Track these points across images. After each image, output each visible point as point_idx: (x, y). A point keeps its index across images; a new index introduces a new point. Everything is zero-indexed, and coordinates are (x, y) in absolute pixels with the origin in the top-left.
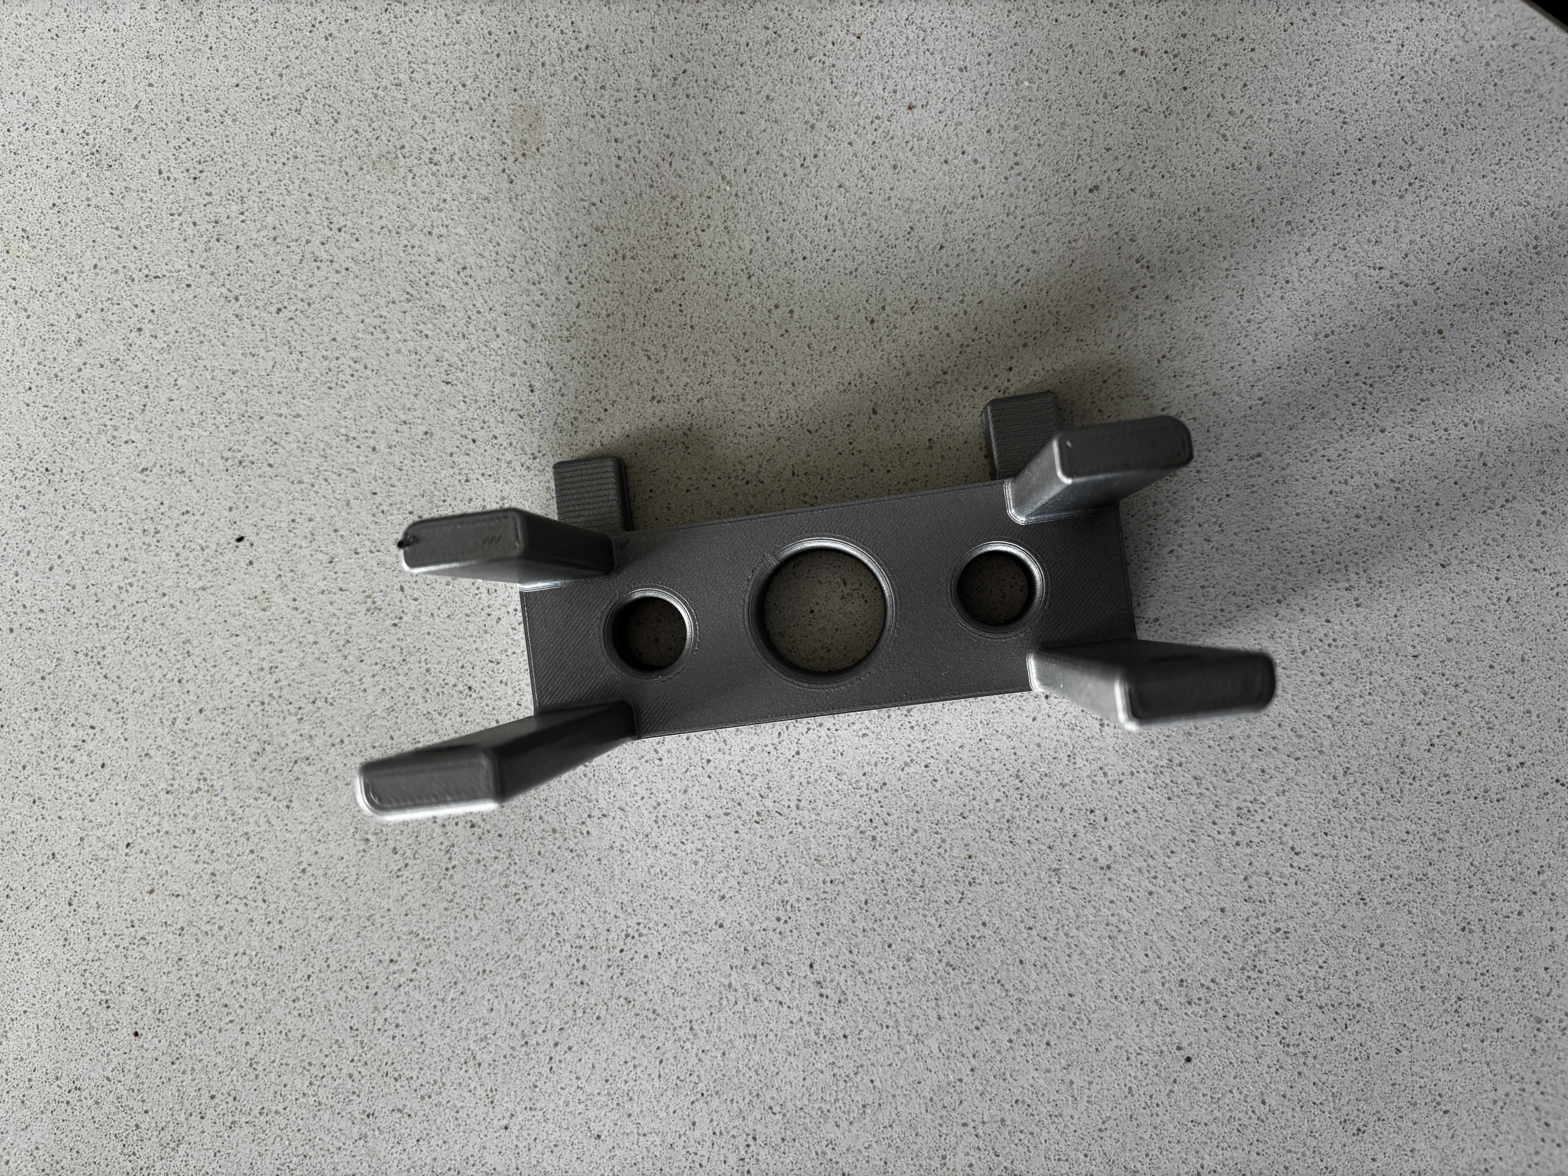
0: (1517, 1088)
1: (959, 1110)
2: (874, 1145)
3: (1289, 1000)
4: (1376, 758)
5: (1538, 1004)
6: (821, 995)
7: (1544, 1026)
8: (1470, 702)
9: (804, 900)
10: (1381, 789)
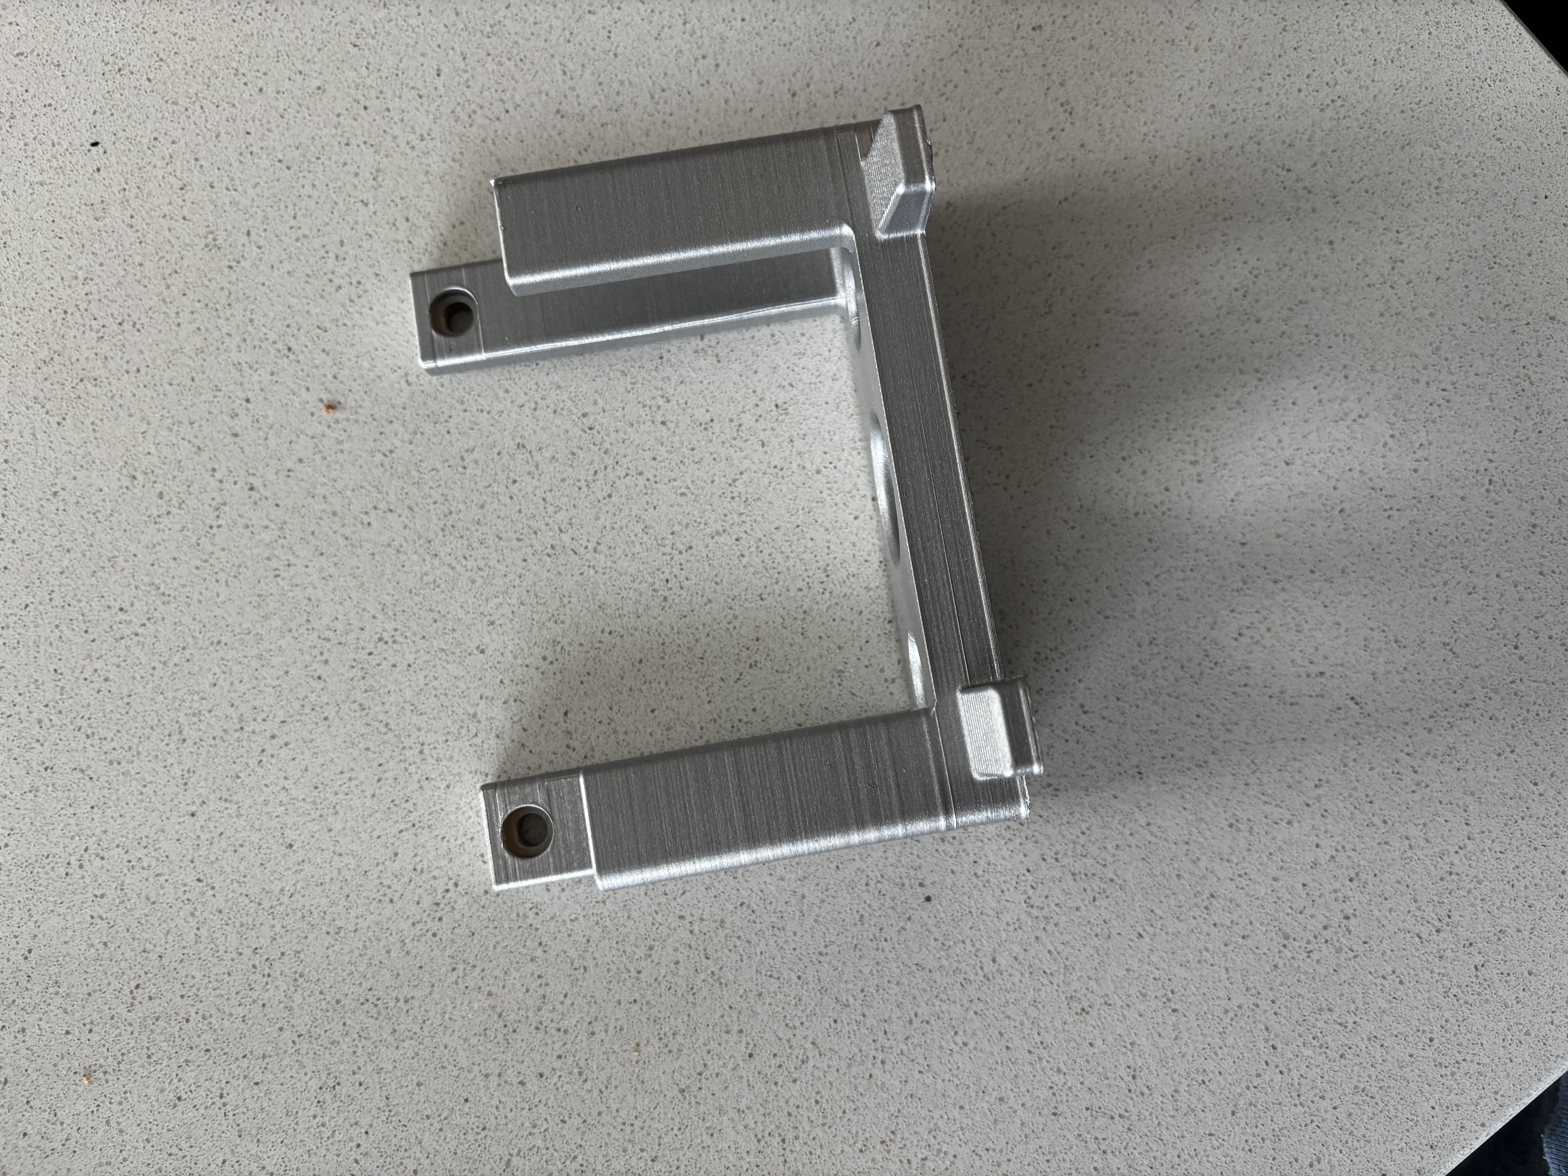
0: (1251, 1002)
1: (680, 901)
2: (581, 919)
3: (1044, 859)
4: (1184, 635)
5: (1289, 919)
6: (568, 746)
7: (1291, 944)
8: (1286, 601)
9: (576, 645)
10: (1182, 667)
